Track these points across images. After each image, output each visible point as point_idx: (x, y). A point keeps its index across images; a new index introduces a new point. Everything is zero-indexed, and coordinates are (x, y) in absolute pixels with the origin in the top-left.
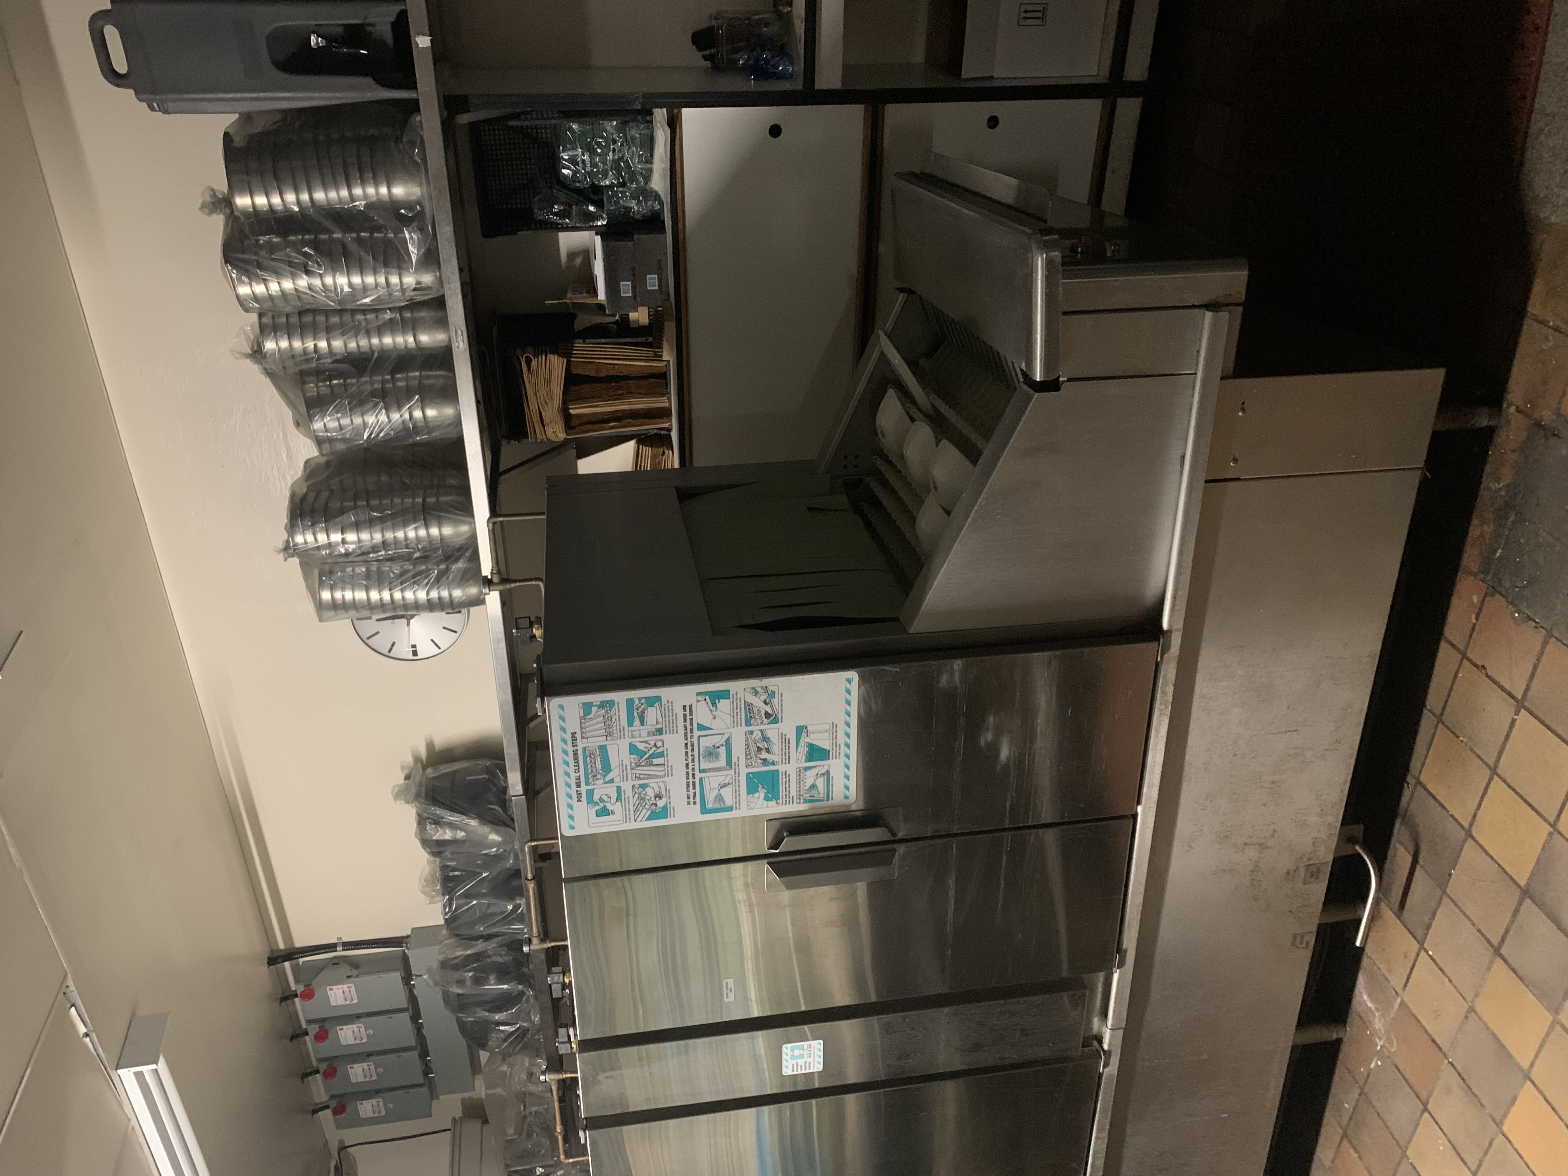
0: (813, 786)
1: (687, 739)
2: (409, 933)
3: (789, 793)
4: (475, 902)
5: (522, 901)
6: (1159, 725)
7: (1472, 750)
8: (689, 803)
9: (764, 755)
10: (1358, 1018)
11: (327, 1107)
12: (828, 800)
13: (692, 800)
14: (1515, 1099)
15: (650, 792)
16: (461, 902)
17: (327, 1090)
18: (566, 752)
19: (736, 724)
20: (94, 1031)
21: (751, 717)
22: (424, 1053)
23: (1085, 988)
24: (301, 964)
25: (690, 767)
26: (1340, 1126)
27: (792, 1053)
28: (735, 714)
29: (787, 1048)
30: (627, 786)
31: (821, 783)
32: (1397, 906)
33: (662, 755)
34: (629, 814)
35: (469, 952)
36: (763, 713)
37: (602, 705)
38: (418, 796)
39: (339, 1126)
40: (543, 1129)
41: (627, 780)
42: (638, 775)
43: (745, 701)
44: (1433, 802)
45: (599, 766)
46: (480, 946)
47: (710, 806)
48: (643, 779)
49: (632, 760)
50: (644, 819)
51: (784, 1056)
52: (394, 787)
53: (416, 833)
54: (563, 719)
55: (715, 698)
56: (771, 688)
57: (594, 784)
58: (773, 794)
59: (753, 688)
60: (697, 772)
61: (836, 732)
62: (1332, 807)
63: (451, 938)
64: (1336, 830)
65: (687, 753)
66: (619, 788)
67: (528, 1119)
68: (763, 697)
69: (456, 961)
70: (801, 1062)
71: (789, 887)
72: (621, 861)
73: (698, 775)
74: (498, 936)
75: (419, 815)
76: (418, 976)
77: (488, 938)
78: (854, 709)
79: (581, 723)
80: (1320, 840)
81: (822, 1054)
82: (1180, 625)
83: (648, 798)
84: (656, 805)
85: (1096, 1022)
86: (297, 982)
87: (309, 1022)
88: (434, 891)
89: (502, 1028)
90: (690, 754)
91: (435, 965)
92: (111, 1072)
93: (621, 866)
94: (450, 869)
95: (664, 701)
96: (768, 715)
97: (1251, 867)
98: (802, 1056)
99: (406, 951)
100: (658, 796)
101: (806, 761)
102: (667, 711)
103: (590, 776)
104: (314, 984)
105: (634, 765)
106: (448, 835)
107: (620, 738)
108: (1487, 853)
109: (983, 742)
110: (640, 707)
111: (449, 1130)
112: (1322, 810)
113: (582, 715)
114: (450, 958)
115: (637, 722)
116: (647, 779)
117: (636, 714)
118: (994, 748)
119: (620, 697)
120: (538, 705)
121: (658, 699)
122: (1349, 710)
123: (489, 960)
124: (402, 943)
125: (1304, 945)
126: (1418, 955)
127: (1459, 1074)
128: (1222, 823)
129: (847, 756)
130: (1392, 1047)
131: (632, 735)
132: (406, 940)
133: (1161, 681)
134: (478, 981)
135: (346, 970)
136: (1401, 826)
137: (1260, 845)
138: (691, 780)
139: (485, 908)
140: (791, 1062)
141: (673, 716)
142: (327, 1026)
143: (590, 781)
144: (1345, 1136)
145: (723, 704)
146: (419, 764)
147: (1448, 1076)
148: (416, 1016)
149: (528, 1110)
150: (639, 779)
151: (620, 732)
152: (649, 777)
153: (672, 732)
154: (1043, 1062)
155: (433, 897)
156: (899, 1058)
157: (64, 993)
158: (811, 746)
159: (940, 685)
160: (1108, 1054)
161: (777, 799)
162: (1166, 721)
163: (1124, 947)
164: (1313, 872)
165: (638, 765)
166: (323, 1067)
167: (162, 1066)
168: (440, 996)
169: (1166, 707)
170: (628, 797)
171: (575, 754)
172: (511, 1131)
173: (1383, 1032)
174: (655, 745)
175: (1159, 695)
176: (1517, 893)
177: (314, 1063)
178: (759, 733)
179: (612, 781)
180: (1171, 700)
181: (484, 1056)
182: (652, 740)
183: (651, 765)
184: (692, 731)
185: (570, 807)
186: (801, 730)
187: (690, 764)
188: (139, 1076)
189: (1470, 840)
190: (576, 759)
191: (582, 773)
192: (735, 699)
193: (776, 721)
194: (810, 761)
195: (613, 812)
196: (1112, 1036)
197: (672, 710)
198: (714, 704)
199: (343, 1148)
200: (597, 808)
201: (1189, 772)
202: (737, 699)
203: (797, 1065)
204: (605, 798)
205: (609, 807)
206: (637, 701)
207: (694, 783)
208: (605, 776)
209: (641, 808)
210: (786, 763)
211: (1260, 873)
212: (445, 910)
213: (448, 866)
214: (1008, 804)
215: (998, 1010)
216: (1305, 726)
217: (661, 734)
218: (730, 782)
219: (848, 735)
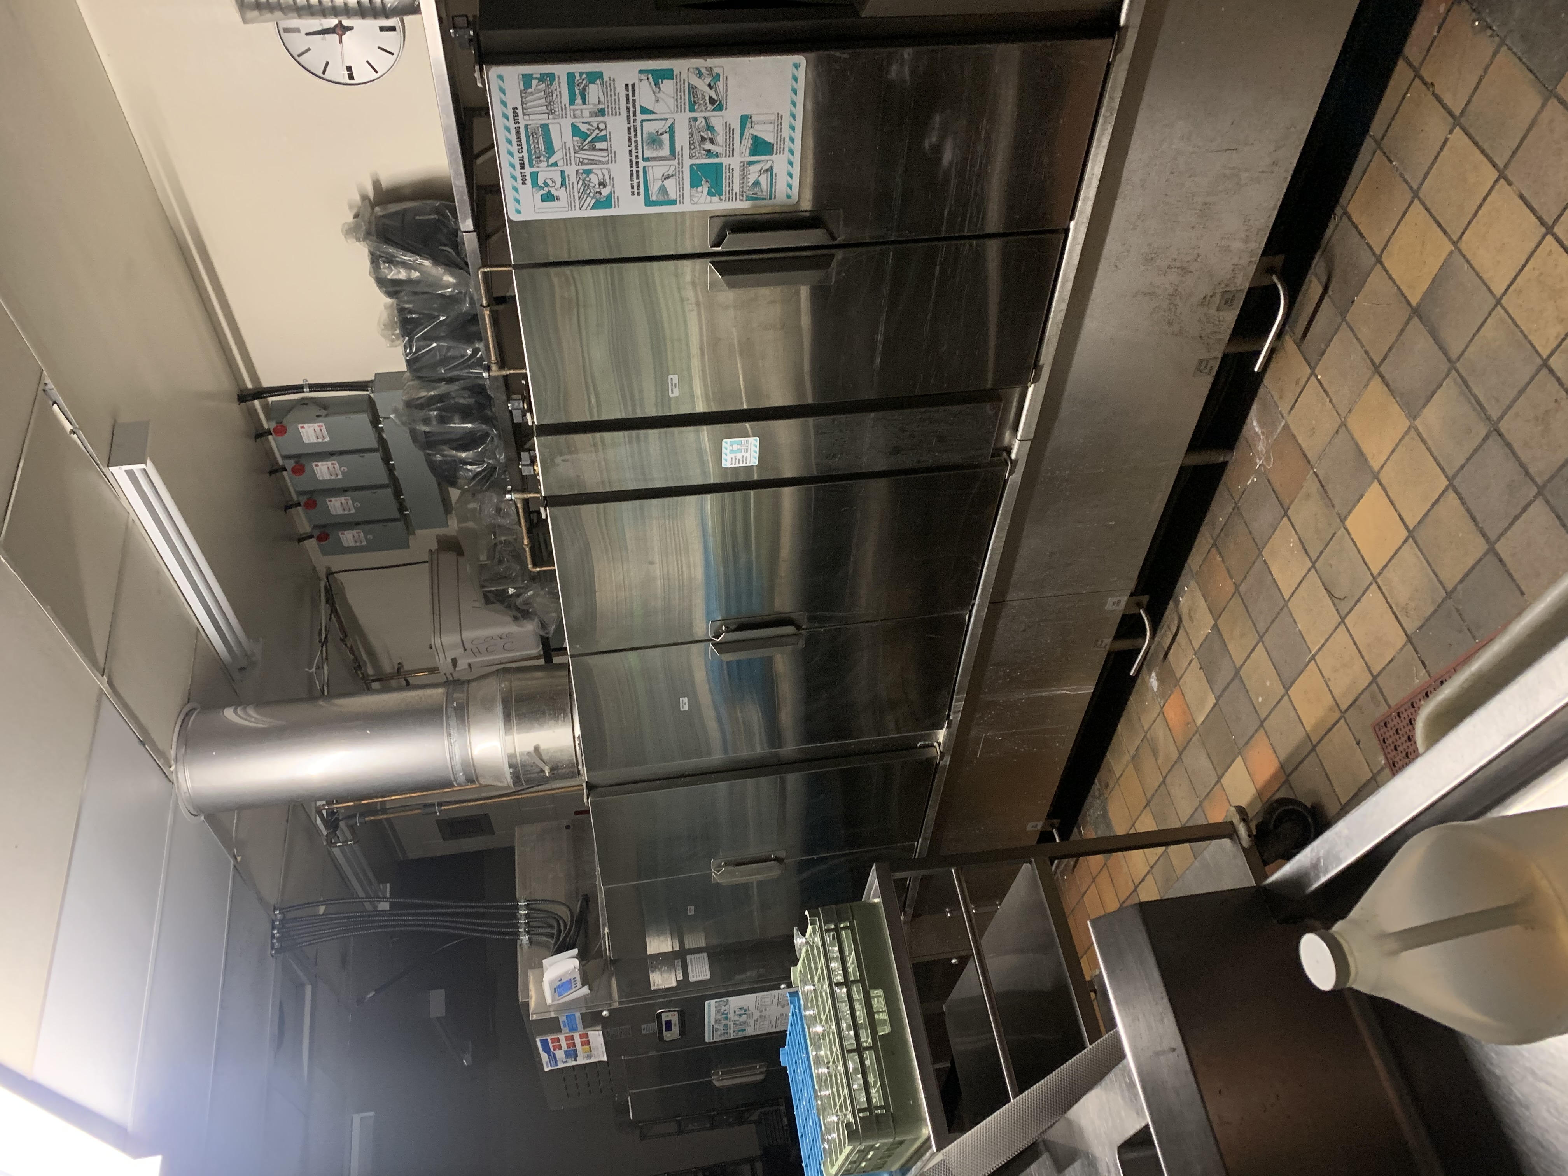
0: (757, 183)
1: (629, 123)
2: (373, 378)
3: (733, 190)
4: (435, 345)
5: (481, 345)
6: (1102, 134)
7: (1401, 175)
8: (633, 194)
9: (708, 146)
10: (1245, 442)
11: (312, 537)
12: (770, 198)
13: (636, 191)
14: (1362, 497)
15: (594, 179)
16: (422, 343)
17: (310, 520)
18: (508, 129)
19: (679, 109)
20: (79, 429)
21: (695, 102)
22: (398, 492)
23: (1001, 400)
24: (270, 402)
25: (634, 154)
26: (1212, 537)
27: (731, 448)
28: (679, 97)
29: (726, 443)
30: (571, 171)
31: (764, 180)
32: (1300, 336)
33: (604, 139)
34: (574, 201)
35: (432, 393)
36: (707, 98)
37: (542, 78)
38: (368, 234)
39: (325, 552)
40: (513, 556)
41: (571, 164)
42: (581, 160)
43: (689, 84)
44: (1354, 231)
45: (542, 147)
46: (443, 388)
47: (654, 198)
48: (586, 164)
49: (575, 143)
50: (589, 208)
51: (723, 450)
52: (344, 224)
53: (370, 273)
54: (503, 91)
55: (660, 76)
56: (716, 70)
57: (538, 167)
58: (716, 190)
59: (697, 69)
60: (640, 160)
61: (781, 123)
62: (1258, 233)
63: (413, 380)
64: (1256, 259)
65: (630, 139)
66: (563, 172)
67: (499, 547)
68: (708, 80)
69: (419, 402)
70: (739, 456)
71: (732, 286)
72: (569, 250)
73: (642, 164)
74: (458, 380)
75: (372, 254)
76: (385, 418)
77: (450, 380)
78: (800, 99)
79: (522, 97)
80: (1240, 267)
81: (757, 450)
82: (1137, 21)
83: (591, 184)
84: (601, 194)
85: (1007, 435)
86: (268, 418)
87: (285, 457)
88: (393, 334)
89: (469, 467)
90: (633, 139)
91: (401, 406)
92: (104, 470)
93: (569, 255)
94: (407, 311)
95: (606, 79)
96: (712, 101)
97: (1170, 290)
98: (739, 451)
99: (372, 395)
100: (603, 184)
101: (750, 156)
102: (609, 88)
103: (534, 157)
104: (287, 421)
105: (577, 148)
106: (402, 274)
107: (562, 117)
108: (1391, 278)
109: (927, 145)
110: (582, 83)
111: (427, 562)
112: (1247, 236)
113: (522, 88)
114: (414, 399)
115: (579, 100)
116: (591, 164)
117: (577, 92)
118: (937, 149)
119: (561, 70)
120: (477, 75)
121: (600, 75)
122: (1293, 129)
123: (453, 402)
124: (367, 386)
125: (1207, 370)
126: (1309, 379)
127: (1320, 482)
128: (1150, 245)
129: (792, 152)
130: (1269, 465)
131: (574, 115)
132: (370, 384)
133: (1109, 85)
134: (443, 420)
135: (315, 410)
136: (1320, 258)
137: (1183, 269)
138: (634, 169)
139: (445, 350)
140: (730, 456)
141: (615, 95)
142: (302, 461)
143: (534, 162)
144: (1214, 545)
145: (667, 86)
146: (367, 201)
147: (1311, 485)
148: (387, 457)
149: (499, 539)
150: (583, 163)
151: (562, 111)
152: (593, 162)
153: (614, 113)
154: (956, 467)
155: (393, 341)
156: (826, 458)
157: (44, 391)
158: (755, 138)
159: (889, 77)
160: (1014, 463)
161: (720, 194)
162: (1110, 130)
163: (1041, 362)
164: (1228, 300)
165: (582, 149)
166: (303, 499)
167: (150, 467)
168: (408, 435)
169: (1112, 114)
170: (573, 183)
171: (518, 132)
172: (483, 557)
173: (1264, 452)
174: (598, 128)
175: (1106, 100)
176: (1407, 312)
177: (295, 498)
178: (703, 120)
179: (555, 164)
180: (1117, 107)
181: (454, 494)
182: (595, 121)
183: (594, 149)
184: (635, 115)
185: (516, 189)
186: (745, 120)
187: (634, 151)
188: (131, 474)
189: (1379, 265)
190: (519, 138)
191: (525, 154)
192: (678, 80)
193: (720, 108)
194: (753, 155)
195: (558, 199)
196: (1020, 446)
197: (615, 88)
198: (657, 84)
199: (330, 574)
200: (542, 192)
201: (1125, 188)
202: (680, 79)
203: (736, 459)
204: (549, 182)
205: (554, 192)
206: (578, 77)
207: (638, 172)
208: (548, 158)
209: (586, 196)
210: (729, 156)
211: (1178, 297)
212: (405, 351)
213: (405, 309)
214: (946, 213)
215: (919, 417)
216: (1246, 144)
217: (603, 115)
218: (674, 173)
219: (793, 128)
